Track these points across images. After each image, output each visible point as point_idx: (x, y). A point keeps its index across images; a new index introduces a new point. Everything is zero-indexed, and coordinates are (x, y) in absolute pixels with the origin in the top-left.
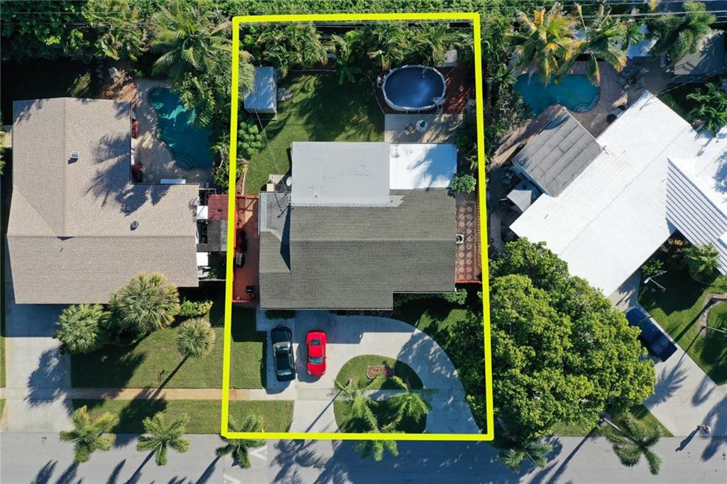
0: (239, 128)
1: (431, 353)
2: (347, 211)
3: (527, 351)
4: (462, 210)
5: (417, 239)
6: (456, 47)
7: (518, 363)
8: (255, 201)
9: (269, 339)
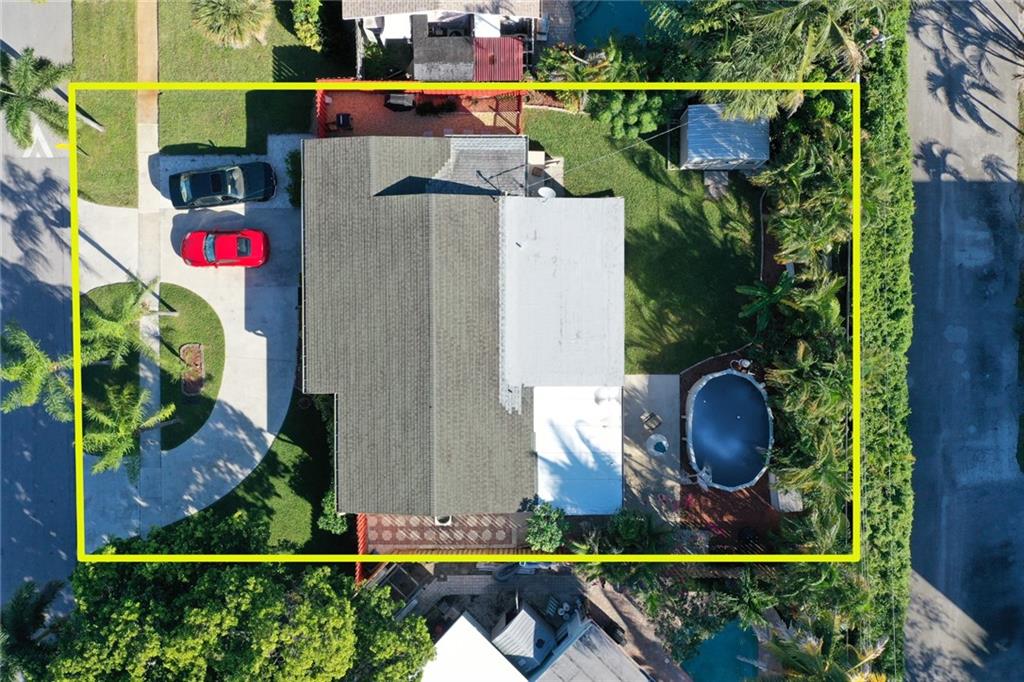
0: (651, 94)
1: (230, 466)
2: (491, 304)
3: (195, 670)
4: (500, 522)
5: (435, 441)
6: (807, 512)
7: (171, 654)
8: (514, 131)
9: (252, 158)
